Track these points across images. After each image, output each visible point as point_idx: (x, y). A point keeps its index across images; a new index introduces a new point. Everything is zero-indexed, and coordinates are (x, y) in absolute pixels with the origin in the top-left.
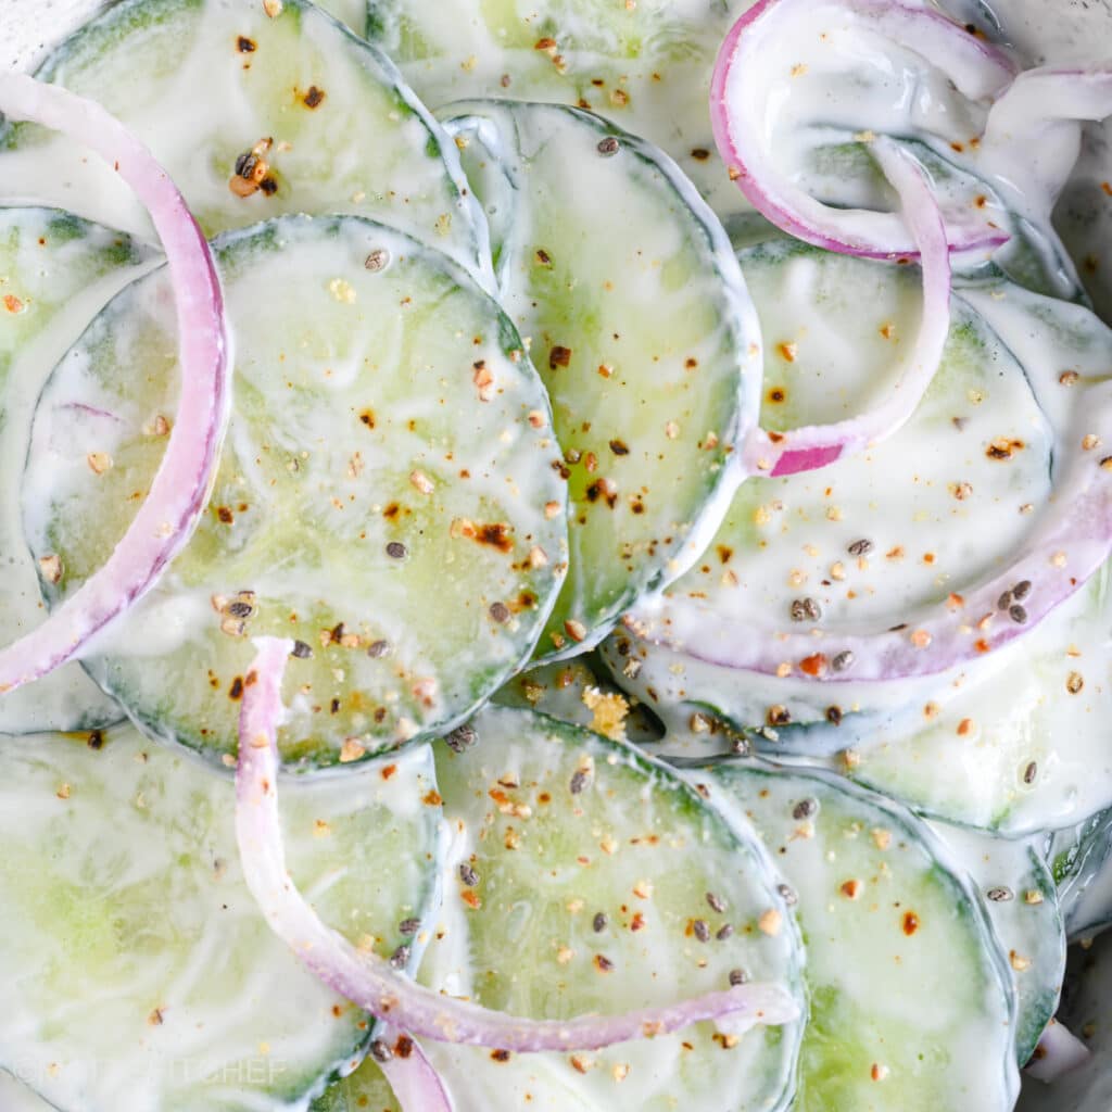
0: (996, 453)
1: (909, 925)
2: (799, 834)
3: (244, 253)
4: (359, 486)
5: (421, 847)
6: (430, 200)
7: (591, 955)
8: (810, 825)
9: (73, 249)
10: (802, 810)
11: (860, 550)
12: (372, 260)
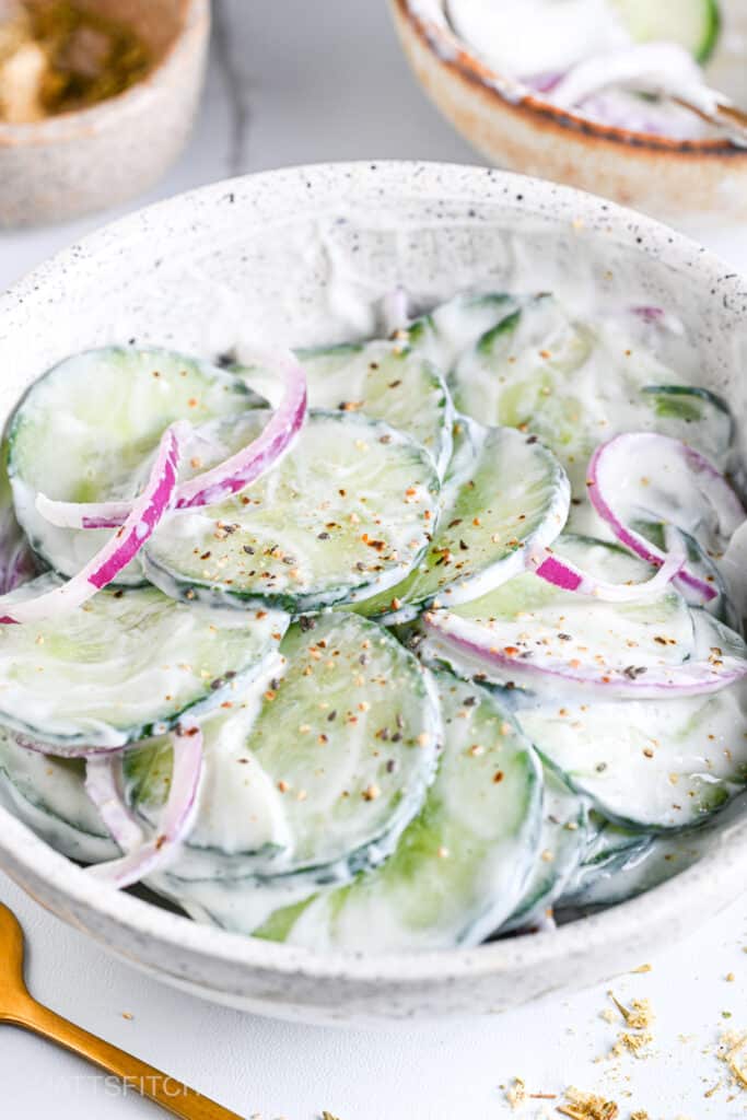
0: (661, 641)
1: (498, 777)
2: (462, 715)
3: (322, 418)
4: (320, 514)
5: (259, 651)
6: (428, 428)
7: (320, 733)
8: (470, 712)
9: (240, 398)
10: (469, 702)
11: (564, 637)
12: (384, 440)
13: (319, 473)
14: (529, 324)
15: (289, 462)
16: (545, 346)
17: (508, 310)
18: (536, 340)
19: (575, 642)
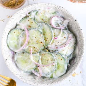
0: (65, 38)
1: (62, 60)
7: (47, 62)
8: (57, 55)
10: (56, 55)
11: (58, 42)
12: (35, 30)
13: (32, 37)
14: (39, 12)
15: (30, 36)
16: (41, 13)
17: (37, 11)
18: (40, 13)
19: (60, 42)
